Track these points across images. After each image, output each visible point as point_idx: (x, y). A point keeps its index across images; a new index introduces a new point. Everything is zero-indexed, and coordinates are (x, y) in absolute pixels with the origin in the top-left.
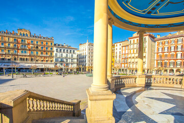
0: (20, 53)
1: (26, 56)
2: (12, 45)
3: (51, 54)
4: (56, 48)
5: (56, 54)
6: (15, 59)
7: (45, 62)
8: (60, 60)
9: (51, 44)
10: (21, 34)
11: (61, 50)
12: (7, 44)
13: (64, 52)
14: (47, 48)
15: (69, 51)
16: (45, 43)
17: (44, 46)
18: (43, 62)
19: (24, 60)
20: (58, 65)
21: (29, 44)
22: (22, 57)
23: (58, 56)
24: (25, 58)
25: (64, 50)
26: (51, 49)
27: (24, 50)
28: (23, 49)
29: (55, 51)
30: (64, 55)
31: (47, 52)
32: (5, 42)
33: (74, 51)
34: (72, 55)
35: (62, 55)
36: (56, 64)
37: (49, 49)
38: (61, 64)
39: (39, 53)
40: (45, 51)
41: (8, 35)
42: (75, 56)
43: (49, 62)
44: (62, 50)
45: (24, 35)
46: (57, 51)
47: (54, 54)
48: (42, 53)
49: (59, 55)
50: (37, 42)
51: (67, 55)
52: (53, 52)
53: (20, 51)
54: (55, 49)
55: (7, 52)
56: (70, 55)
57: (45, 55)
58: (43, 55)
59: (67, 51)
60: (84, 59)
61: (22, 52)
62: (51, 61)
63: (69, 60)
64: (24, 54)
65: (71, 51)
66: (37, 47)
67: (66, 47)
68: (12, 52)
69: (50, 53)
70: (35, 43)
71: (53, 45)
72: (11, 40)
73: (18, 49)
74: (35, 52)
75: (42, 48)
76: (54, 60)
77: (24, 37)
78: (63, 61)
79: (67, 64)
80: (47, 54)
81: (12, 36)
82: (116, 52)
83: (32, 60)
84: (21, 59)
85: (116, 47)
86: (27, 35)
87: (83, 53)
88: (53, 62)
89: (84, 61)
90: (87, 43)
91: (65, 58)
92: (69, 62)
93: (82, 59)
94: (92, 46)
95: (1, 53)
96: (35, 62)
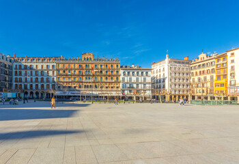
0: (84, 79)
1: (89, 83)
2: (77, 72)
3: (117, 78)
4: (123, 71)
5: (123, 79)
6: (80, 87)
8: (128, 85)
9: (117, 66)
10: (85, 59)
11: (129, 73)
12: (73, 72)
13: (133, 75)
14: (112, 72)
15: (140, 73)
16: (109, 66)
17: (109, 69)
18: (109, 89)
19: (88, 86)
20: (126, 92)
21: (92, 69)
22: (86, 84)
23: (126, 81)
24: (89, 84)
25: (133, 72)
26: (117, 72)
27: (88, 76)
28: (87, 75)
29: (122, 74)
30: (134, 79)
31: (111, 76)
32: (71, 69)
33: (147, 73)
34: (145, 79)
35: (130, 79)
36: (123, 91)
37: (115, 73)
38: (130, 91)
39: (104, 78)
40: (109, 76)
41: (74, 62)
42: (149, 80)
43: (115, 89)
44: (131, 73)
45: (88, 59)
46: (124, 75)
47: (121, 78)
48: (106, 78)
49: (127, 79)
50: (101, 66)
51: (137, 79)
52: (120, 76)
53: (84, 78)
54: (121, 72)
55: (73, 79)
56: (141, 79)
57: (110, 81)
58: (108, 81)
59: (138, 73)
60: (162, 84)
61: (86, 78)
62: (117, 87)
63: (140, 85)
64: (88, 81)
65: (142, 73)
66: (101, 72)
67: (136, 68)
68: (77, 79)
69: (115, 78)
70: (99, 67)
71: (119, 67)
72: (77, 66)
73: (83, 76)
74: (99, 78)
75: (107, 72)
76: (121, 86)
77: (87, 62)
78: (133, 87)
79: (138, 91)
80: (112, 79)
81: (77, 62)
82: (232, 67)
83: (96, 87)
84: (85, 86)
85: (232, 58)
86: (91, 59)
87: (158, 74)
88: (119, 89)
89: (162, 86)
90: (167, 60)
91: (135, 83)
92: (140, 88)
93: (158, 84)
94: (176, 62)
95: (68, 81)
96: (99, 89)
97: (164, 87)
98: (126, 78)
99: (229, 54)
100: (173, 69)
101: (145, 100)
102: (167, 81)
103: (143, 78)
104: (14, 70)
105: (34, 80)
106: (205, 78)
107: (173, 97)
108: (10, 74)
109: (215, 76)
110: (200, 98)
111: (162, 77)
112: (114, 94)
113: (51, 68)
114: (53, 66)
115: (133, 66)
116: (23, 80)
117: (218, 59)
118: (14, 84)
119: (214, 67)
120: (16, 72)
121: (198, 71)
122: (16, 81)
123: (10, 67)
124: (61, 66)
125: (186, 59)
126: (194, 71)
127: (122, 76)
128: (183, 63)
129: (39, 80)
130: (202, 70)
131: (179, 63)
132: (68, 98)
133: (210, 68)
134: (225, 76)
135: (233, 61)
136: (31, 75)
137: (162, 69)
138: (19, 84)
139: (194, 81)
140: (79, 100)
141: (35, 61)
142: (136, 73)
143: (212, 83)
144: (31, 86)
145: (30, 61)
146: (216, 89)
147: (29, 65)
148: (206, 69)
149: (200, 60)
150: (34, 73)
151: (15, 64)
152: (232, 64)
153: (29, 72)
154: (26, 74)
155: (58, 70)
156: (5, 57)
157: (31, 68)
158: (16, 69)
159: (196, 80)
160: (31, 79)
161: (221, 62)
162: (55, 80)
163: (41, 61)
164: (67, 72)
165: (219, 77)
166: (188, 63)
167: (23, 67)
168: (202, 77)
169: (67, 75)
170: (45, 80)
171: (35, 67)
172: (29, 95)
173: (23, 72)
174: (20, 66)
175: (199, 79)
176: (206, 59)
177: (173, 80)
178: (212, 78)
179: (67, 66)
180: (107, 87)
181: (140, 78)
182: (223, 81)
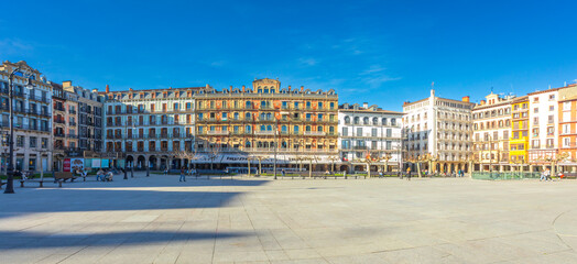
0: (257, 130)
1: (270, 137)
2: (241, 116)
3: (331, 129)
4: (344, 115)
5: (345, 130)
6: (248, 146)
7: (316, 150)
8: (355, 143)
9: (332, 105)
10: (259, 90)
11: (356, 119)
12: (232, 115)
13: (365, 123)
14: (320, 116)
15: (380, 120)
16: (315, 104)
17: (314, 111)
18: (312, 150)
19: (265, 145)
20: (350, 157)
21: (277, 110)
22: (262, 140)
23: (350, 134)
24: (269, 140)
25: (366, 118)
26: (332, 116)
27: (266, 124)
28: (265, 122)
29: (342, 122)
30: (367, 131)
31: (320, 125)
32: (229, 110)
33: (393, 120)
34: (389, 132)
35: (360, 131)
36: (344, 154)
37: (326, 118)
38: (359, 155)
39: (301, 128)
40: (314, 124)
41: (234, 96)
42: (396, 133)
43: (327, 150)
44: (361, 119)
45: (266, 91)
46: (347, 122)
47: (339, 129)
48: (308, 129)
49: (352, 131)
50: (296, 104)
51: (374, 132)
52: (337, 124)
53: (258, 127)
54: (341, 116)
55: (231, 130)
56: (381, 132)
57: (317, 133)
58: (311, 133)
59: (375, 119)
60: (422, 142)
61: (262, 128)
62: (331, 147)
63: (379, 144)
64: (266, 133)
65: (384, 120)
66: (296, 115)
67: (372, 110)
68: (241, 130)
69: (327, 128)
70: (292, 105)
71: (336, 107)
72: (241, 104)
73: (254, 123)
74: (292, 127)
75: (308, 116)
76: (339, 143)
77: (267, 96)
78: (365, 147)
79: (375, 155)
80: (320, 129)
81: (242, 95)
82: (536, 119)
83: (284, 145)
84: (260, 144)
85: (536, 106)
86: (273, 90)
87: (416, 124)
88: (336, 151)
89: (422, 146)
90: (432, 99)
91: (368, 139)
92: (379, 148)
93: (416, 142)
94: (447, 104)
95: (221, 133)
96: (292, 149)
97: (426, 147)
98: (350, 129)
99: (531, 98)
100: (442, 116)
101: (389, 172)
102: (431, 137)
103: (385, 129)
104: (106, 116)
105: (146, 133)
106: (496, 135)
107: (442, 166)
108: (98, 123)
109: (510, 131)
110: (487, 167)
111: (422, 129)
112: (324, 160)
113: (183, 109)
114: (188, 105)
115: (365, 106)
116: (124, 133)
117: (516, 104)
118: (106, 141)
119: (510, 117)
120: (110, 120)
121: (485, 121)
122: (109, 137)
123: (98, 111)
124: (205, 105)
125: (465, 100)
126: (478, 122)
127: (342, 124)
128: (460, 106)
129: (158, 132)
130: (491, 120)
131: (453, 105)
132: (220, 168)
133: (504, 118)
134: (525, 132)
135: (536, 110)
136: (141, 123)
137: (423, 114)
138: (114, 141)
139: (477, 139)
140: (245, 172)
141: (149, 96)
142: (371, 119)
143: (506, 144)
144: (141, 145)
145: (138, 97)
146: (512, 153)
147: (135, 104)
148: (497, 119)
149: (487, 104)
150: (146, 119)
151: (107, 104)
152: (536, 115)
153: (136, 118)
154: (130, 122)
155: (199, 113)
156: (87, 94)
157: (140, 110)
158: (110, 113)
159: (482, 137)
160: (141, 131)
161: (520, 109)
162: (193, 132)
163: (161, 96)
164: (219, 116)
165: (516, 134)
166: (469, 106)
167: (123, 109)
168: (491, 132)
169: (218, 122)
170: (170, 132)
171: (148, 108)
172: (135, 163)
173: (124, 119)
174: (118, 108)
175: (486, 136)
176: (497, 102)
177: (442, 136)
178: (506, 134)
179: (218, 104)
180: (308, 147)
181: (379, 130)
182: (522, 140)
